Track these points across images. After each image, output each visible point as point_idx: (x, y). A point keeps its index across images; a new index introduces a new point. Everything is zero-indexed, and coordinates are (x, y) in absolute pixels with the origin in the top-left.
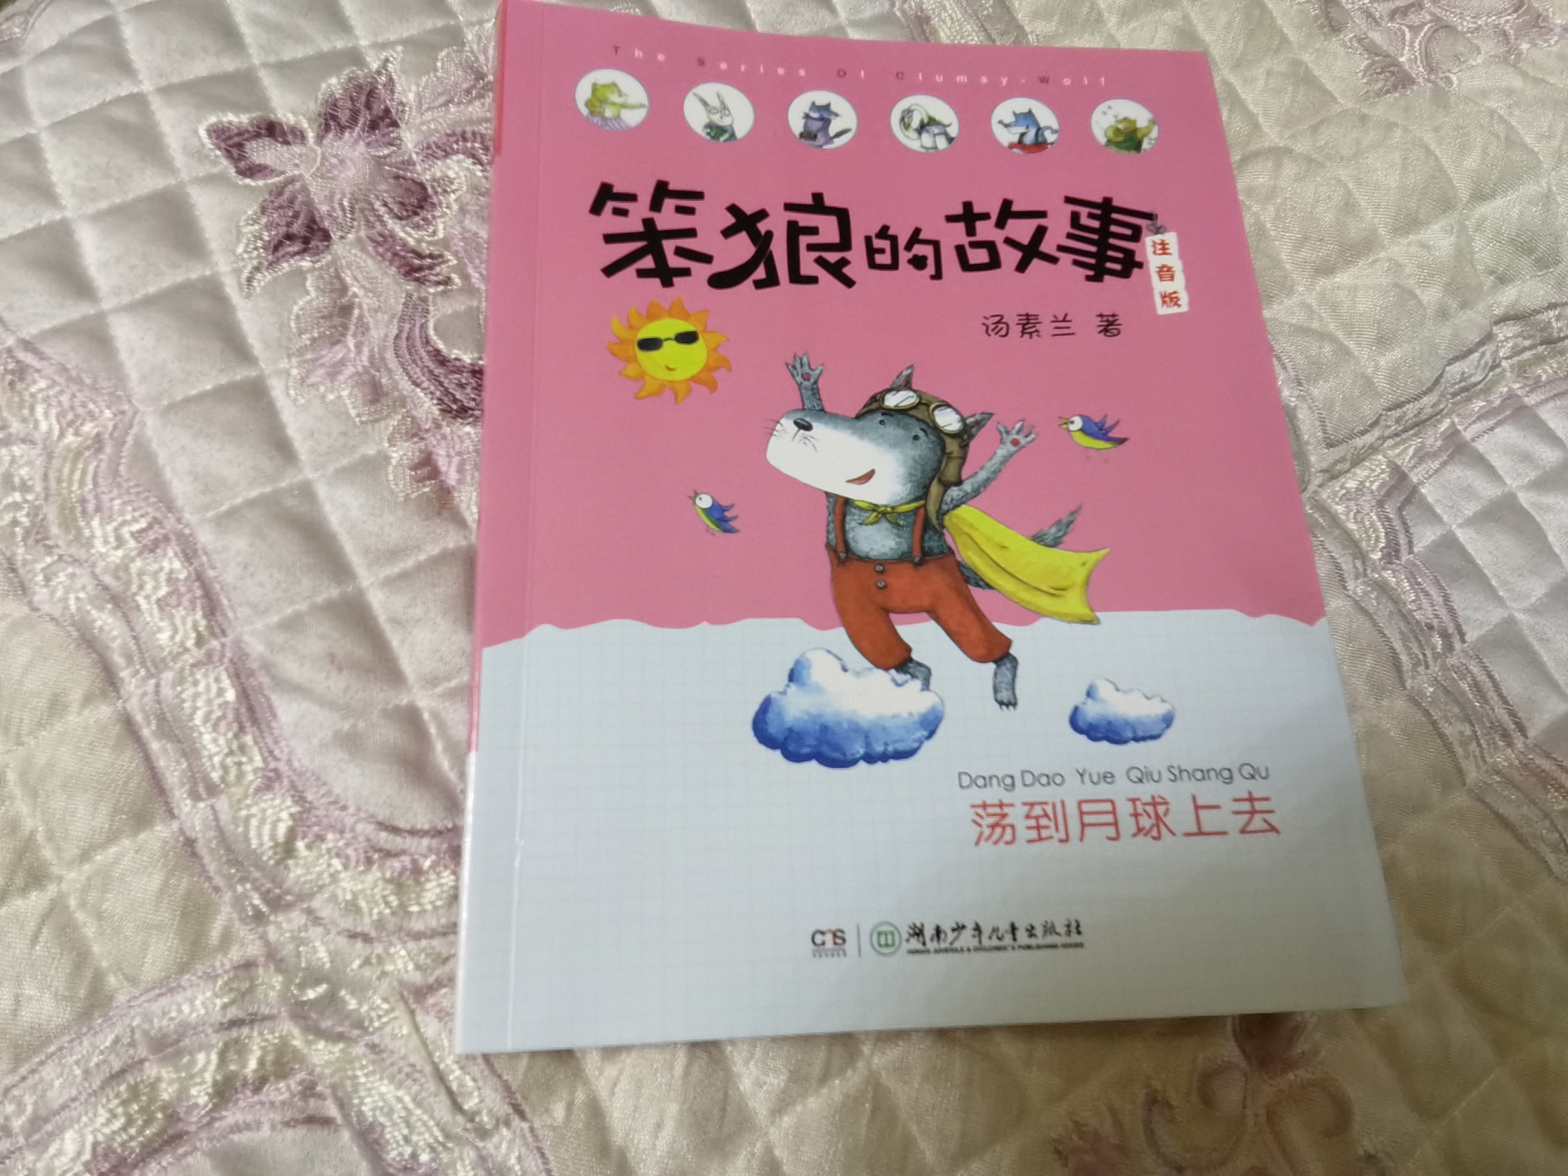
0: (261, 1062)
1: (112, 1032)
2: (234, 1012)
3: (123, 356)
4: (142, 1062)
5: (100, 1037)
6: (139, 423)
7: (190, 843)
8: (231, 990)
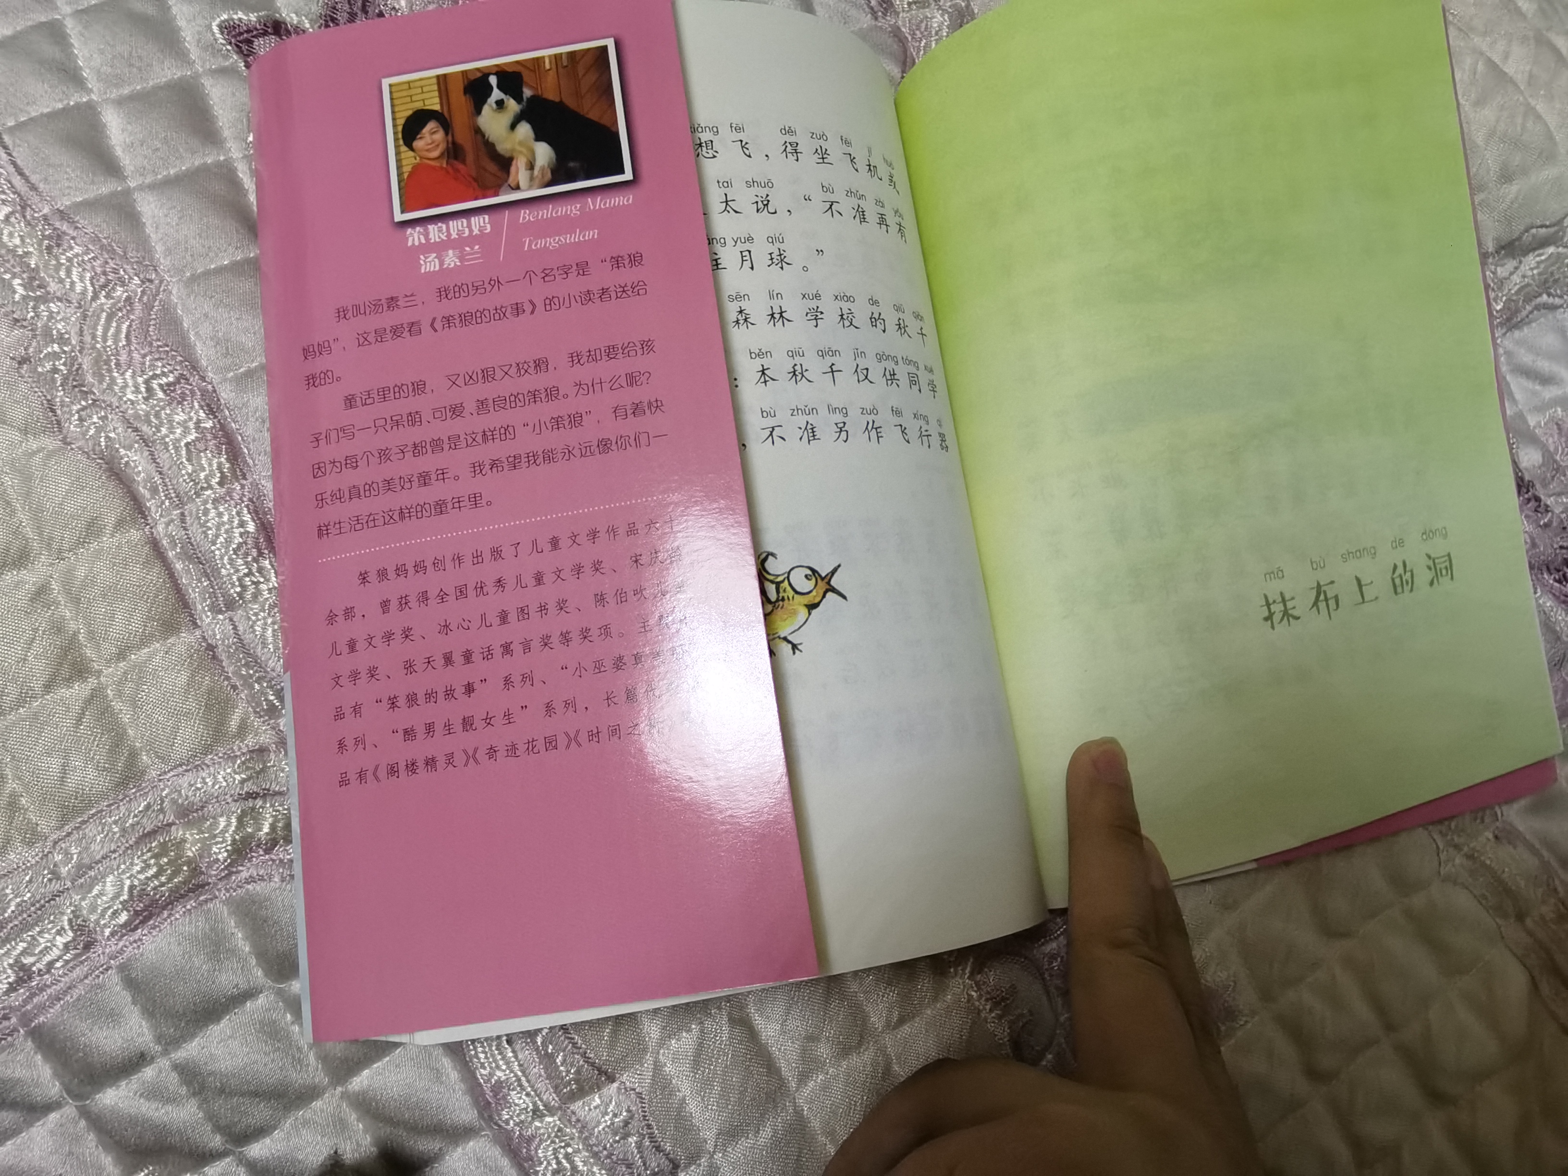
0: (273, 827)
1: (144, 800)
2: (249, 787)
3: (149, 230)
4: (170, 825)
5: (134, 804)
6: (164, 290)
7: (211, 648)
8: (248, 768)
